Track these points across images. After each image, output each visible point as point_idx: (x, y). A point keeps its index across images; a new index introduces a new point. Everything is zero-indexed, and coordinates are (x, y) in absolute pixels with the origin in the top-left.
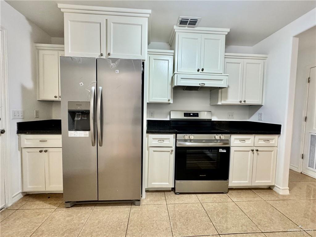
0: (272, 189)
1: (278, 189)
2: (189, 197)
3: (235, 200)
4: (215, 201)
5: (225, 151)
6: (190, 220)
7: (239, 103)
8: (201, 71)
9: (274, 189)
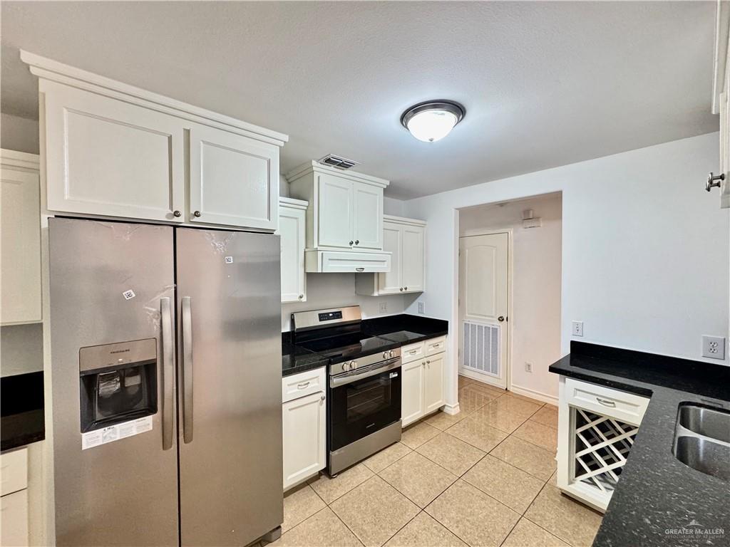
0: (442, 411)
1: (449, 408)
2: (355, 474)
3: (414, 447)
4: (392, 461)
5: (396, 375)
6: (378, 512)
7: (400, 292)
8: (354, 244)
9: (445, 411)
